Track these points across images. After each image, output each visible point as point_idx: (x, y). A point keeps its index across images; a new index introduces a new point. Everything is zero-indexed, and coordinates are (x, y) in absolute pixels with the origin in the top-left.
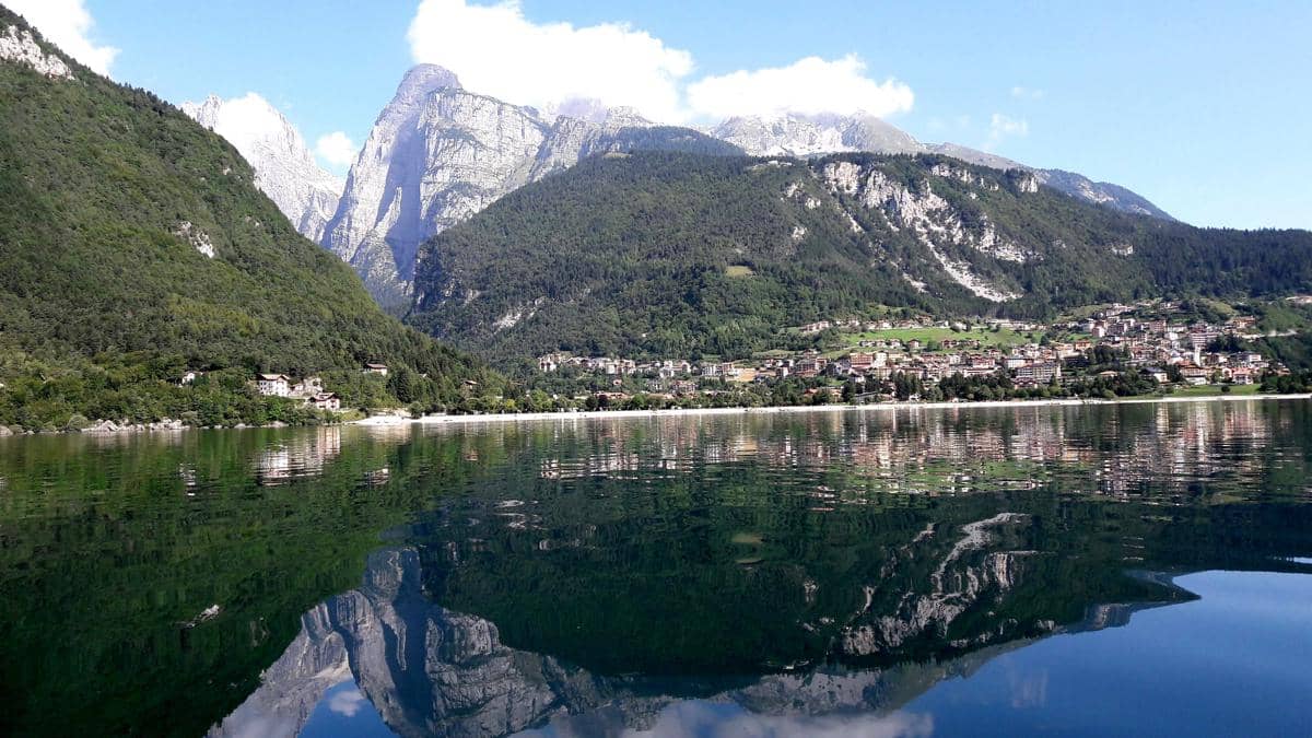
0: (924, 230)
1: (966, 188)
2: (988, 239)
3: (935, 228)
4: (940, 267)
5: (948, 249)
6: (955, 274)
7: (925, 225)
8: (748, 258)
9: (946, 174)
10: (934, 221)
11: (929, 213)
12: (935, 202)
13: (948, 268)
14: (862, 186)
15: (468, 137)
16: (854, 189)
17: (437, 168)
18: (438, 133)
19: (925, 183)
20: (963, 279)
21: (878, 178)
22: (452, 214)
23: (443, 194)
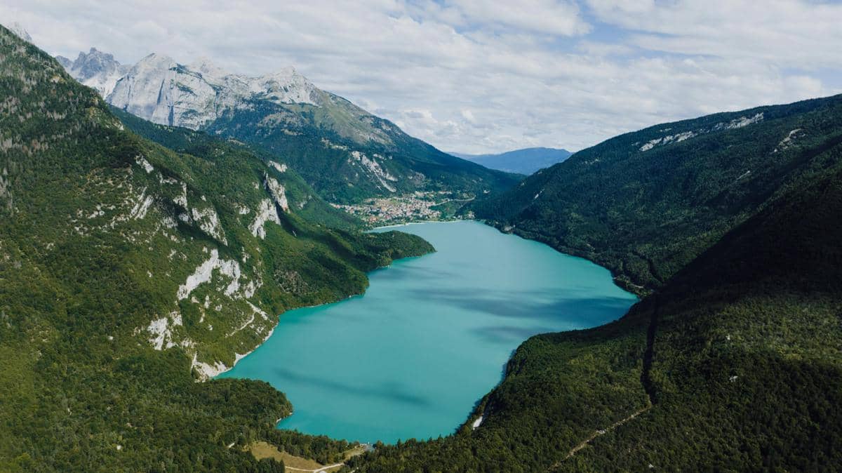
0: (376, 171)
2: (388, 175)
5: (382, 177)
6: (384, 184)
10: (377, 169)
11: (376, 167)
13: (382, 182)
14: (361, 159)
15: (191, 92)
16: (359, 159)
17: (180, 103)
18: (178, 88)
19: (374, 159)
20: (386, 185)
21: (364, 157)
22: (192, 123)
23: (186, 113)
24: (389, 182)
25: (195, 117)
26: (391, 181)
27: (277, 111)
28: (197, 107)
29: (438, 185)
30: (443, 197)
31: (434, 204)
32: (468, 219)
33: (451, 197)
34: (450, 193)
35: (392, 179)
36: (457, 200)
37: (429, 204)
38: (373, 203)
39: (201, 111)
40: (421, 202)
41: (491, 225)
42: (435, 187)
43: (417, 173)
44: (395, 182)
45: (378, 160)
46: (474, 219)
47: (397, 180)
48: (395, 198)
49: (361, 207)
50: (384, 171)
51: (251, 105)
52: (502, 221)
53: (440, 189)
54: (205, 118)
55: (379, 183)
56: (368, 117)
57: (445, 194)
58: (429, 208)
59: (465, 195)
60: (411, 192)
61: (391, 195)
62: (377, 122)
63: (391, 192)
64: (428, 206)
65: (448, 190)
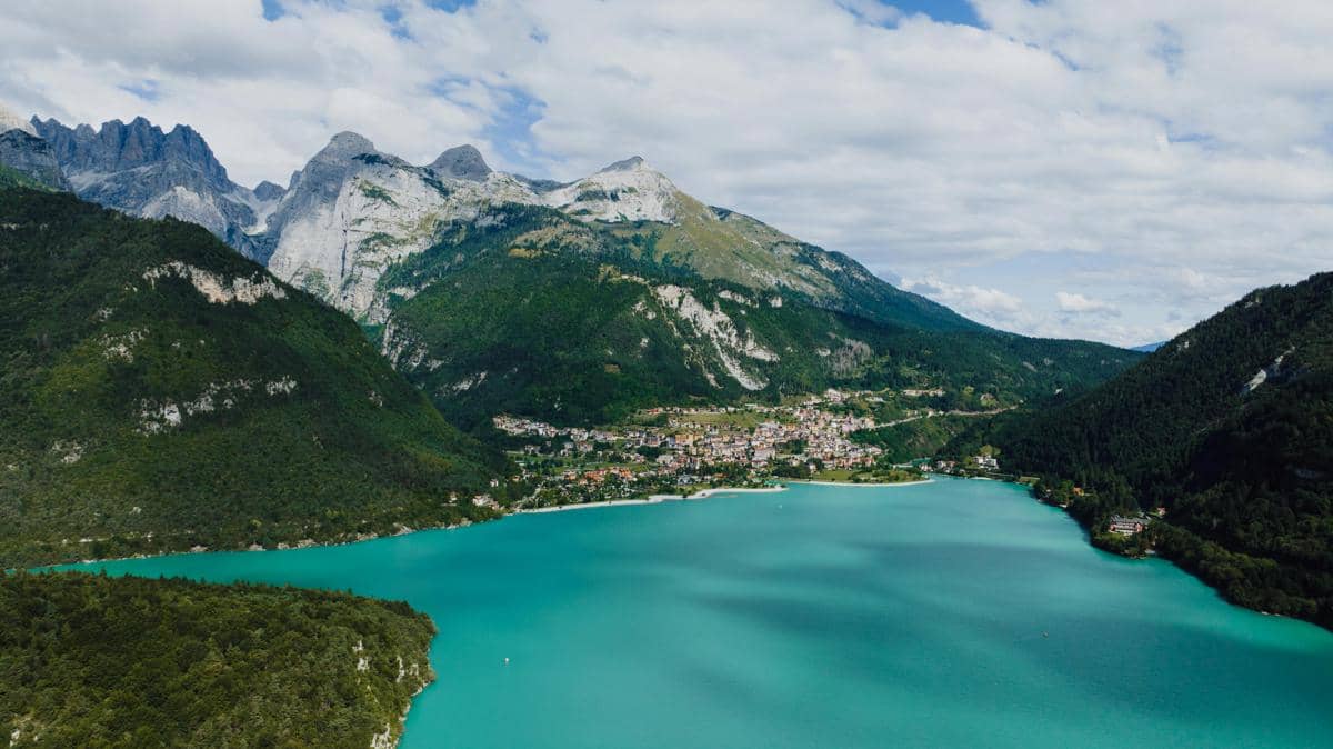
0: (715, 336)
1: (740, 306)
2: (751, 344)
3: (720, 334)
4: (723, 364)
5: (730, 351)
6: (731, 368)
7: (716, 333)
8: (617, 359)
9: (729, 296)
10: (721, 330)
11: (719, 324)
12: (722, 317)
13: (727, 365)
14: (680, 303)
15: (386, 198)
16: (676, 304)
17: (361, 220)
18: (361, 192)
19: (716, 304)
20: (736, 372)
21: (690, 299)
22: (375, 259)
23: (367, 241)
24: (747, 363)
25: (385, 248)
26: (759, 363)
27: (550, 223)
28: (395, 227)
29: (906, 371)
30: (912, 404)
31: (870, 424)
32: (975, 473)
33: (937, 403)
34: (940, 393)
35: (763, 355)
36: (957, 412)
37: (853, 424)
38: (661, 421)
39: (401, 235)
40: (829, 416)
41: (1052, 502)
42: (896, 375)
43: (848, 342)
44: (771, 364)
45: (728, 307)
46: (995, 475)
47: (776, 358)
48: (755, 406)
49: (621, 433)
50: (742, 336)
51: (501, 217)
52: (1102, 487)
53: (908, 383)
54: (406, 251)
55: (716, 368)
56: (787, 244)
57: (921, 398)
58: (851, 435)
59: (985, 399)
60: (809, 390)
61: (744, 397)
62: (808, 254)
63: (745, 391)
64: (846, 428)
65: (934, 384)
